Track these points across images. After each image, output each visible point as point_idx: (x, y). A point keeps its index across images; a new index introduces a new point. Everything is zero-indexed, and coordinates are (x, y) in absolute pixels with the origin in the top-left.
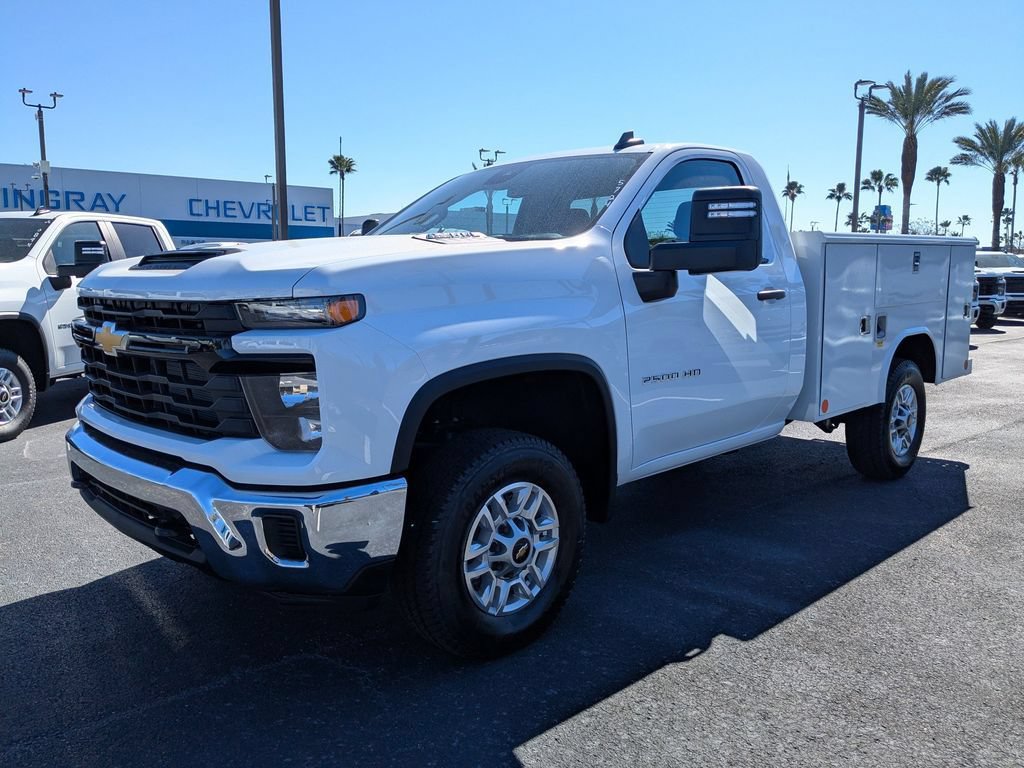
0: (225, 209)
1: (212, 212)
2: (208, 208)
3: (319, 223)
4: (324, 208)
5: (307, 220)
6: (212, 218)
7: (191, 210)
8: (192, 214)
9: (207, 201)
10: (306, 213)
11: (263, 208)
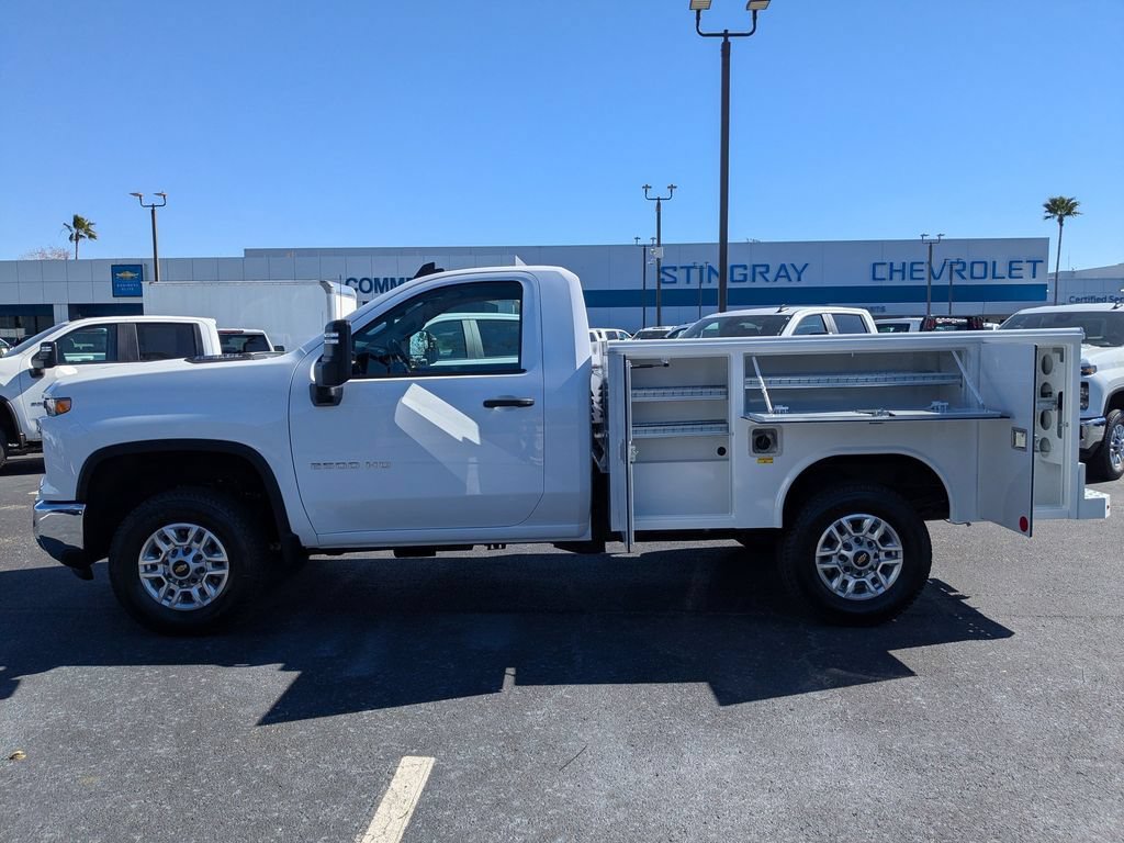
0: (912, 270)
1: (897, 276)
2: (892, 271)
3: (1027, 280)
4: (1035, 263)
5: (1010, 277)
6: (897, 281)
7: (874, 275)
8: (874, 279)
9: (892, 264)
10: (1011, 269)
11: (956, 267)
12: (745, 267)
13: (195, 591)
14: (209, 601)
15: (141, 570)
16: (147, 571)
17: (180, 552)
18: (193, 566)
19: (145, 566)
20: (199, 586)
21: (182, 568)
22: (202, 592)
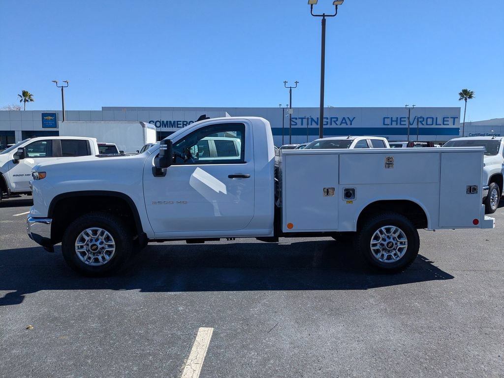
0: (401, 121)
1: (394, 123)
2: (392, 121)
3: (451, 126)
4: (454, 118)
5: (444, 124)
6: (394, 126)
7: (384, 123)
8: (384, 124)
9: (392, 118)
10: (444, 121)
11: (420, 120)
12: (327, 118)
13: (100, 258)
14: (106, 262)
15: (76, 248)
16: (78, 249)
17: (94, 240)
18: (100, 246)
19: (78, 246)
20: (102, 255)
21: (94, 247)
22: (103, 258)
